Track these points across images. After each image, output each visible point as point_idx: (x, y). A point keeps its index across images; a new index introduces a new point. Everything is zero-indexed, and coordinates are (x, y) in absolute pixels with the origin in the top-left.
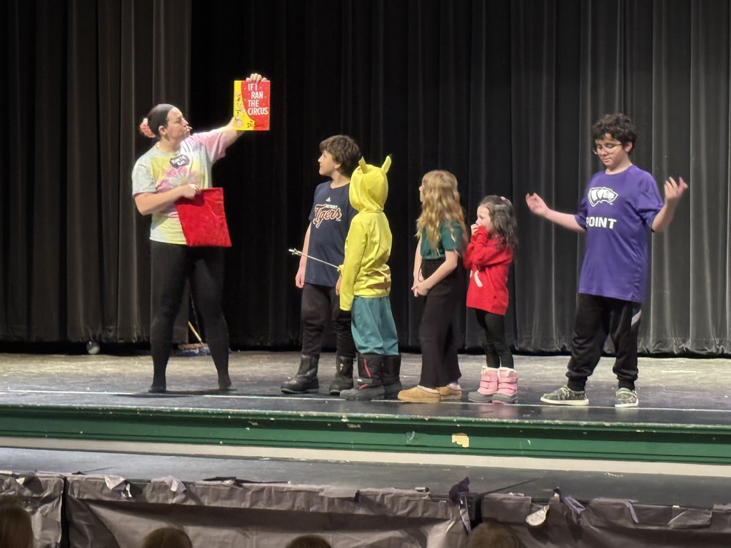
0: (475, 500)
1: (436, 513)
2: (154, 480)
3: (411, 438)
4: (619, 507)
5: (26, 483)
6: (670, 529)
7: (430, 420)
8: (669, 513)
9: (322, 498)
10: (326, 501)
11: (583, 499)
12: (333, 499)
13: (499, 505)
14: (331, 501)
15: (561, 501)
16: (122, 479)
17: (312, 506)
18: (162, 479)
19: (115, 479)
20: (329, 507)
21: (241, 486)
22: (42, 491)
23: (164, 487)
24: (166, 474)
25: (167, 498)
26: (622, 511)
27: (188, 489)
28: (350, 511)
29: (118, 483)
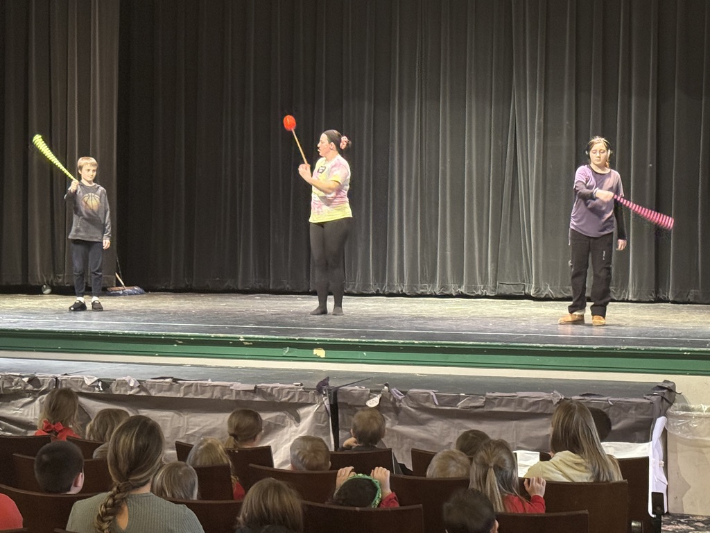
0: (333, 391)
1: (308, 400)
2: (118, 379)
3: (286, 351)
4: (426, 395)
5: (29, 381)
6: (458, 408)
7: (299, 340)
8: (458, 399)
9: (232, 390)
10: (234, 393)
11: (403, 390)
12: (239, 391)
13: (349, 393)
14: (238, 392)
15: (389, 391)
16: (96, 379)
17: (225, 395)
18: (124, 378)
19: (91, 378)
20: (236, 396)
21: (177, 383)
22: (41, 386)
23: (125, 384)
24: (126, 375)
25: (126, 391)
26: (428, 398)
27: (141, 385)
28: (250, 399)
29: (93, 381)
